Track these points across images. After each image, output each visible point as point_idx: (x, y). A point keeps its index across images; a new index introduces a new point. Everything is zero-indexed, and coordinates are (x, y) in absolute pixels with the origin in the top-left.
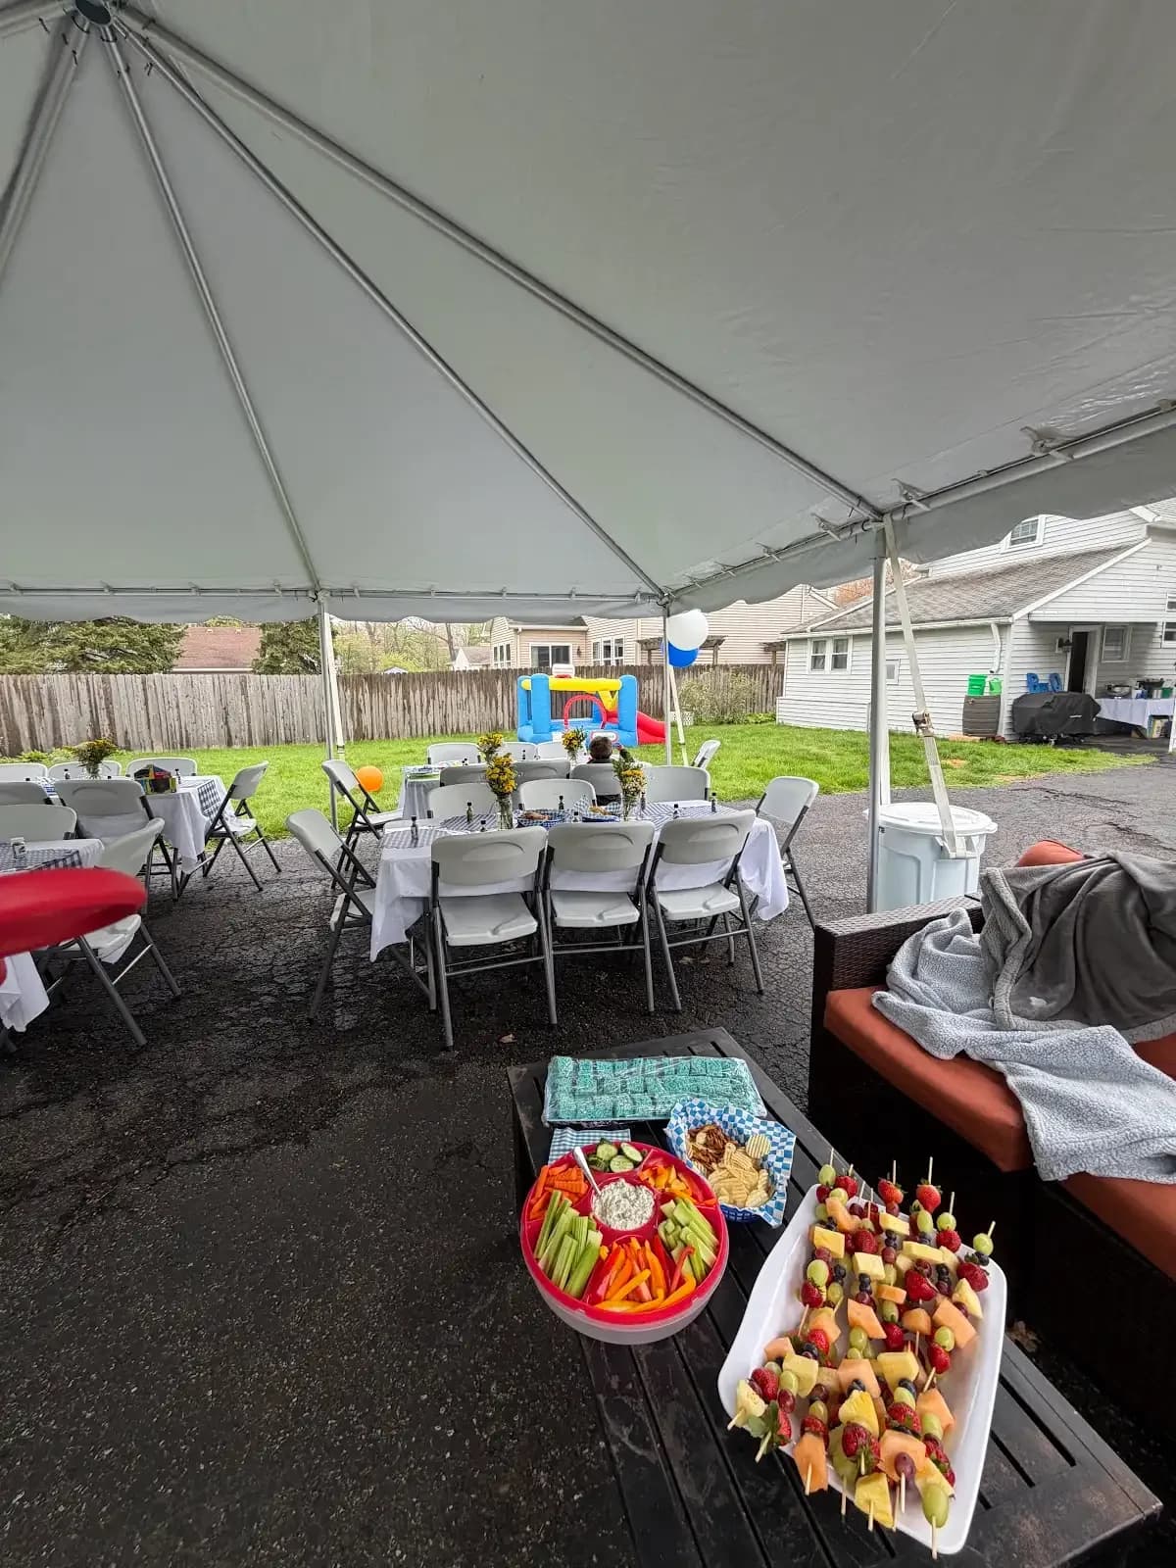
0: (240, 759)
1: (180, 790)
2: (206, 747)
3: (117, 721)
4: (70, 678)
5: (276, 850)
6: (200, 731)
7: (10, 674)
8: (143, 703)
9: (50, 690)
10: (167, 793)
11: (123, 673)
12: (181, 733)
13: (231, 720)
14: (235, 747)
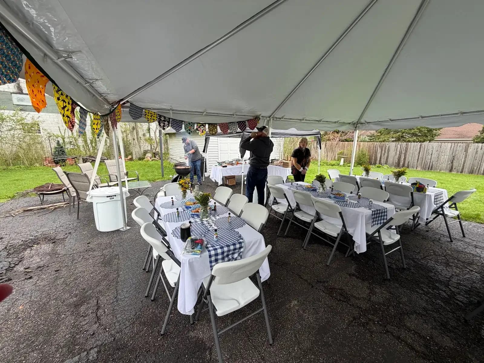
0: (454, 178)
1: (427, 193)
2: (439, 171)
3: (407, 159)
4: (396, 144)
5: (465, 226)
6: (438, 165)
7: (380, 142)
8: (418, 152)
9: (389, 147)
10: (422, 193)
11: (414, 142)
12: (430, 164)
13: (454, 161)
14: (453, 172)
